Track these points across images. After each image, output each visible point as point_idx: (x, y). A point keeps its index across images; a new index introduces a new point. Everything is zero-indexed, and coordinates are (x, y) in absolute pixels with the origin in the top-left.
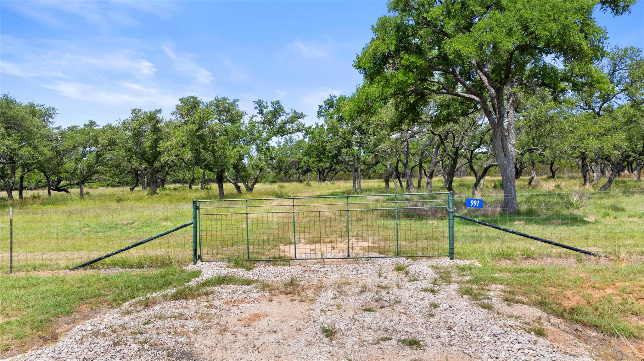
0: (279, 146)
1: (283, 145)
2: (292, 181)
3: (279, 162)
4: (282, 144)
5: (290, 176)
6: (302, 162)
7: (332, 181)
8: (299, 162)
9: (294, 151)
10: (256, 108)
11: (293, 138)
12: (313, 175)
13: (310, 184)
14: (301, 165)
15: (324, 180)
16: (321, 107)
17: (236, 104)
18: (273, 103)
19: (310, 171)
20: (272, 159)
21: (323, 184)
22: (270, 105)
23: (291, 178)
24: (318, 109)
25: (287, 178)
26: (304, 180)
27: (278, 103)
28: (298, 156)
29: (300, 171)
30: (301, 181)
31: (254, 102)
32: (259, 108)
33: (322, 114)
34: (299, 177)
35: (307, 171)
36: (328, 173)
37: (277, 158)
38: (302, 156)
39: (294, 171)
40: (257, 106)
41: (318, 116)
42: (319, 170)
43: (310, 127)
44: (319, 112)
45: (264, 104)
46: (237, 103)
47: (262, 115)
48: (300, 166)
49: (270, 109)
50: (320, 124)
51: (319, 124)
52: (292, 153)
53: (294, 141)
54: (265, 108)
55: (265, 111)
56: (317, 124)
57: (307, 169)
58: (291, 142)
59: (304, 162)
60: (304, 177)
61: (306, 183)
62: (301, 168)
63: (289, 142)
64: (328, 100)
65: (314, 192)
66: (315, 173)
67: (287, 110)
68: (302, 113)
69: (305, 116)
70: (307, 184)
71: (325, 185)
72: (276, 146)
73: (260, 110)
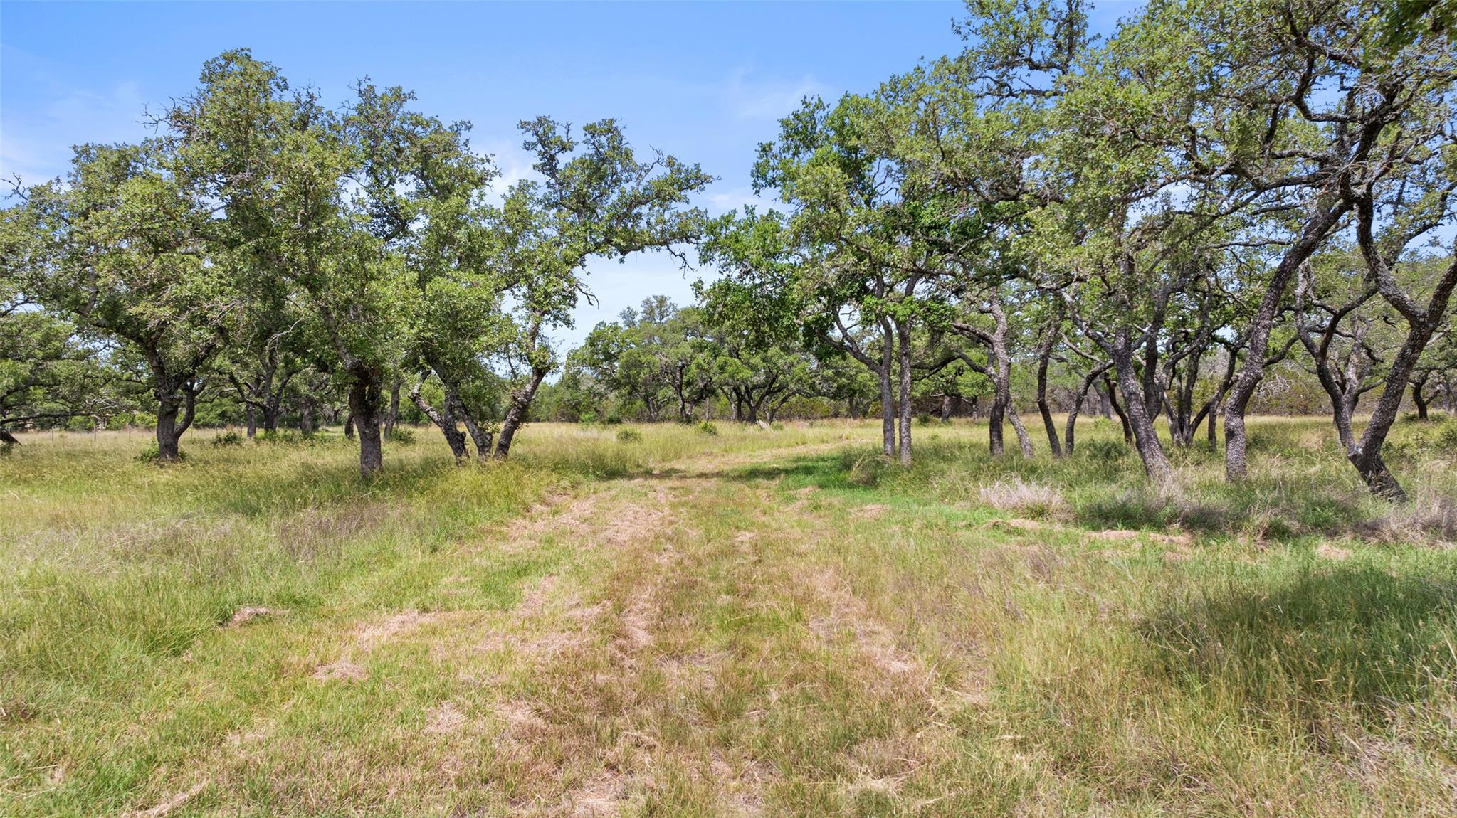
0: (631, 324)
1: (641, 321)
2: (664, 420)
3: (627, 366)
4: (638, 318)
5: (659, 408)
6: (693, 367)
7: (775, 423)
8: (683, 366)
9: (669, 336)
10: (528, 146)
11: (668, 303)
12: (719, 406)
13: (715, 428)
14: (690, 375)
15: (752, 419)
16: (765, 149)
17: (462, 140)
18: (591, 130)
19: (713, 392)
20: (610, 357)
21: (751, 430)
22: (578, 135)
23: (662, 413)
24: (754, 157)
25: (652, 412)
26: (696, 418)
27: (609, 129)
28: (681, 350)
29: (686, 394)
30: (688, 420)
31: (523, 125)
32: (539, 147)
33: (771, 173)
34: (683, 408)
35: (706, 392)
36: (762, 398)
37: (623, 354)
38: (691, 351)
39: (671, 393)
40: (535, 139)
41: (755, 185)
42: (737, 390)
43: (727, 220)
44: (758, 166)
45: (560, 132)
46: (464, 135)
47: (553, 175)
48: (685, 379)
49: (583, 150)
50: (761, 211)
51: (757, 213)
52: (665, 344)
53: (671, 310)
54: (563, 149)
55: (563, 160)
56: (750, 211)
57: (705, 386)
58: (661, 313)
59: (698, 366)
60: (695, 409)
61: (702, 425)
62: (689, 384)
63: (657, 312)
64: (796, 116)
65: (732, 455)
66: (724, 400)
67: (641, 156)
68: (697, 167)
69: (707, 179)
70: (705, 428)
71: (758, 433)
72: (621, 324)
73: (543, 154)
